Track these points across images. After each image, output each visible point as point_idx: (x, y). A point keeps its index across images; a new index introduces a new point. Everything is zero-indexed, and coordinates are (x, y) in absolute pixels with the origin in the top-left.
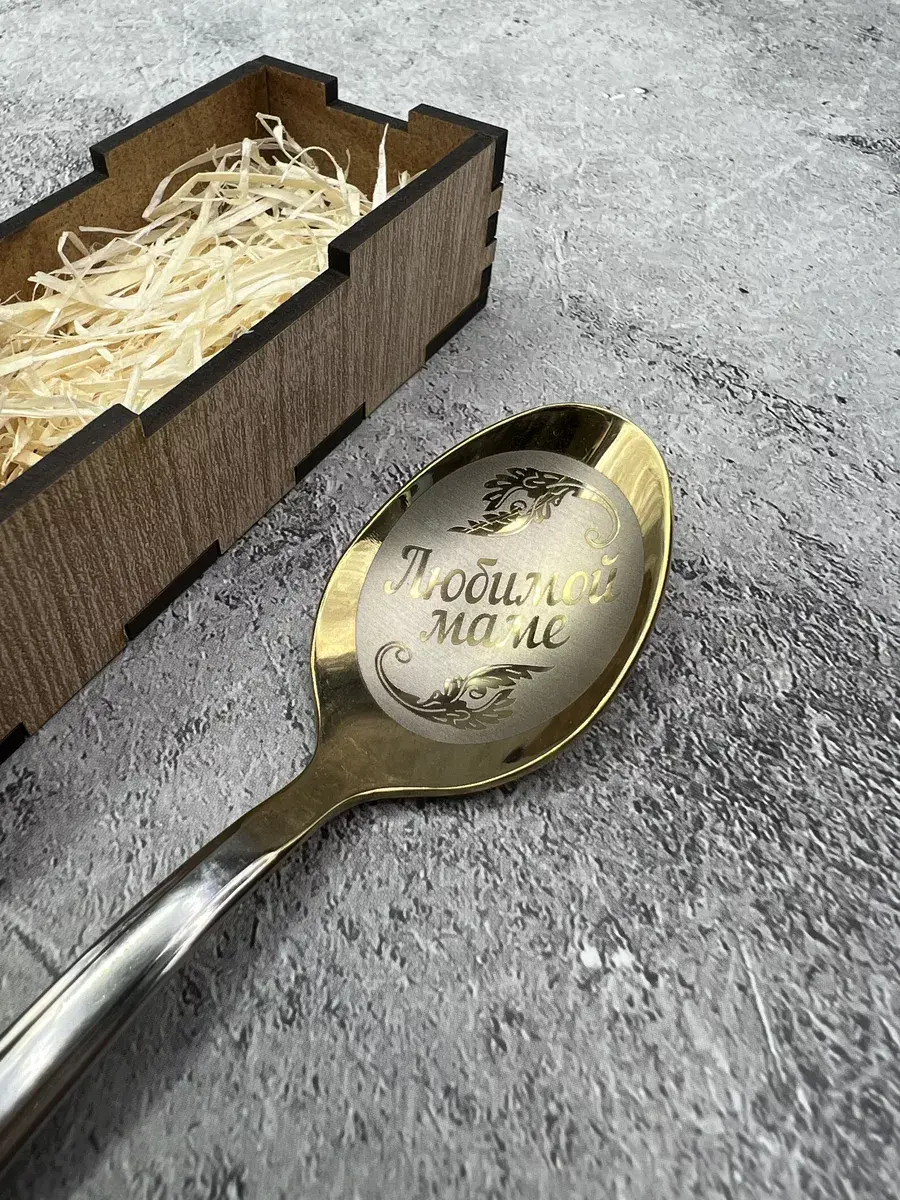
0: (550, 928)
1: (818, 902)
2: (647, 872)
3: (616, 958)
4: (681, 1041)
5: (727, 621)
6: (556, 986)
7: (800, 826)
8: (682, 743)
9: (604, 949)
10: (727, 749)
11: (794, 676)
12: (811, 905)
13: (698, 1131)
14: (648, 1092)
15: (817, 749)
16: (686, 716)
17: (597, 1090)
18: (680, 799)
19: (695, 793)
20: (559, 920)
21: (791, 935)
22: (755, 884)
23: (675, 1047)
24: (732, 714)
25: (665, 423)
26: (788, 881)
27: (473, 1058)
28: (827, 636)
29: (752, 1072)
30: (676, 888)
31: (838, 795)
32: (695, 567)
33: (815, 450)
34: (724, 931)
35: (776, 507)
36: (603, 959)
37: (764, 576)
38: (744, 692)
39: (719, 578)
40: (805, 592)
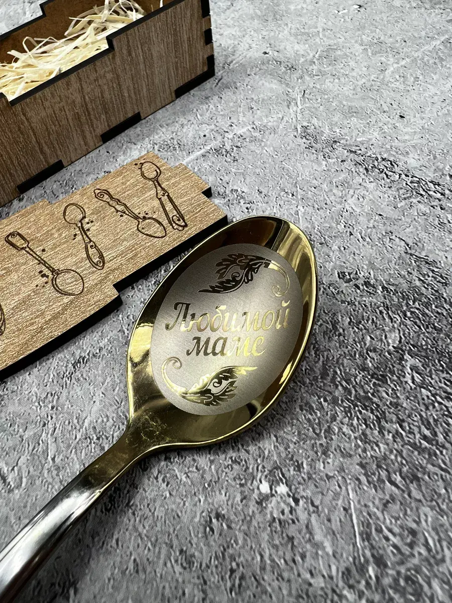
0: (245, 471)
1: (396, 464)
2: (301, 443)
3: (278, 490)
4: (308, 536)
5: (365, 306)
6: (244, 501)
7: (392, 422)
8: (330, 374)
9: (272, 484)
10: (356, 377)
11: (401, 337)
12: (392, 466)
13: (310, 585)
14: (285, 561)
15: (408, 378)
16: (335, 359)
17: (259, 558)
18: (325, 404)
19: (335, 401)
20: (251, 467)
21: (378, 483)
22: (361, 453)
23: (303, 538)
24: (361, 358)
25: (346, 195)
26: (380, 452)
27: (197, 536)
28: (424, 314)
29: (344, 555)
30: (316, 453)
31: (417, 405)
32: (352, 276)
33: (432, 206)
34: (340, 478)
35: (404, 241)
36: (271, 489)
37: (391, 280)
38: (370, 346)
39: (365, 282)
40: (415, 289)
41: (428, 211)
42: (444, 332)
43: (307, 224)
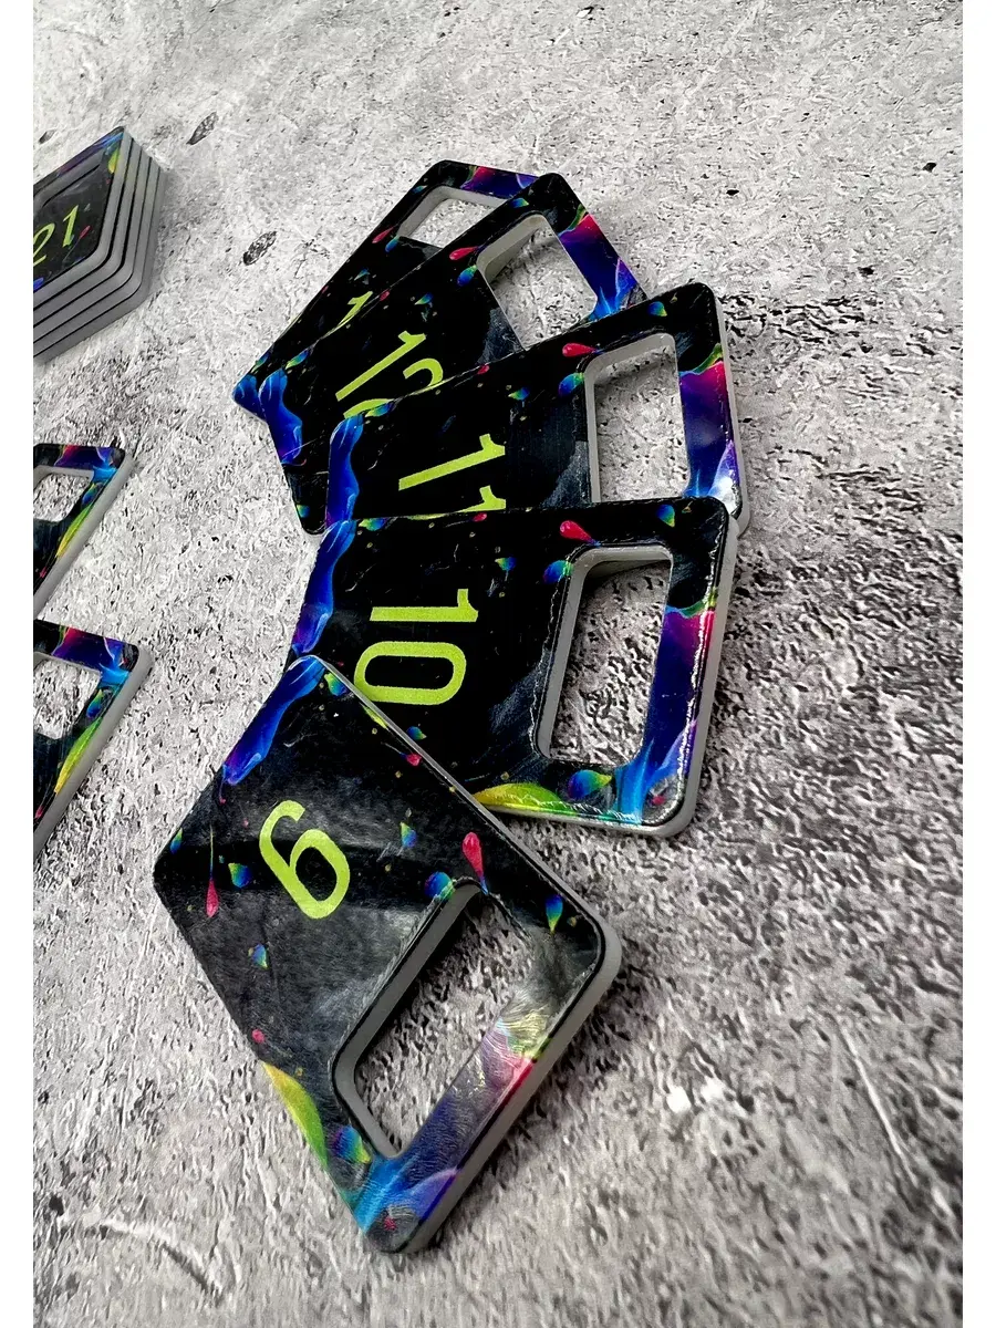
0: (632, 1079)
1: (926, 942)
2: (724, 974)
3: (705, 1092)
4: (790, 1171)
5: (770, 625)
6: (646, 1147)
7: (892, 853)
9: (691, 1086)
11: (860, 662)
12: (919, 949)
13: (824, 1276)
14: (762, 1244)
15: (900, 745)
17: (707, 1257)
18: (747, 871)
19: (765, 857)
20: (640, 1067)
21: (899, 999)
22: (847, 947)
23: (783, 1178)
24: (792, 741)
25: (668, 411)
27: (576, 1256)
28: (893, 592)
29: (876, 1185)
30: (758, 983)
31: (933, 795)
33: (844, 355)
34: (820, 1018)
35: (808, 453)
36: (691, 1097)
37: (807, 548)
38: (803, 707)
39: (755, 575)
40: (859, 547)
41: (839, 368)
42: (943, 612)
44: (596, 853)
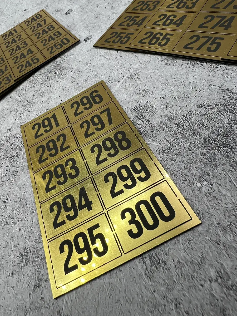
0: (189, 182)
2: (206, 166)
3: (204, 183)
4: (220, 194)
5: (211, 113)
6: (193, 191)
8: (207, 140)
10: (217, 139)
11: (228, 120)
13: (227, 207)
14: (216, 204)
16: (207, 135)
17: (206, 206)
18: (209, 151)
19: (213, 149)
20: (191, 180)
22: (229, 162)
24: (217, 132)
25: (188, 77)
26: (236, 159)
28: (234, 109)
30: (213, 167)
32: (202, 105)
33: (223, 70)
34: (224, 172)
35: (217, 86)
36: (201, 184)
37: (217, 101)
38: (218, 126)
39: (208, 105)
40: (227, 101)
41: (222, 73)
43: (177, 93)
44: (179, 149)
